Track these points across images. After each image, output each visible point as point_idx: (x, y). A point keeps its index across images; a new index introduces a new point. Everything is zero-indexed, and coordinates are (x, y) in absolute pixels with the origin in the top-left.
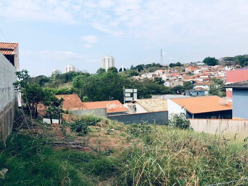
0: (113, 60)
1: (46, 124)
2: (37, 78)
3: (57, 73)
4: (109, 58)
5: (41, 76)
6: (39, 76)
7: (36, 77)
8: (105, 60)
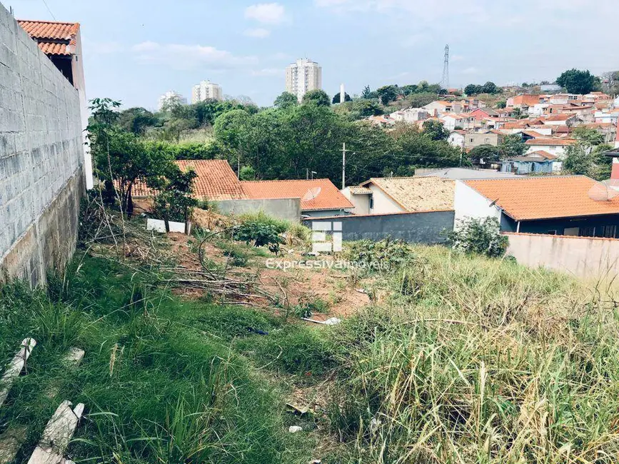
0: (318, 71)
1: (155, 232)
2: (125, 113)
3: (176, 103)
4: (307, 65)
5: (137, 109)
6: (132, 109)
8: (297, 72)
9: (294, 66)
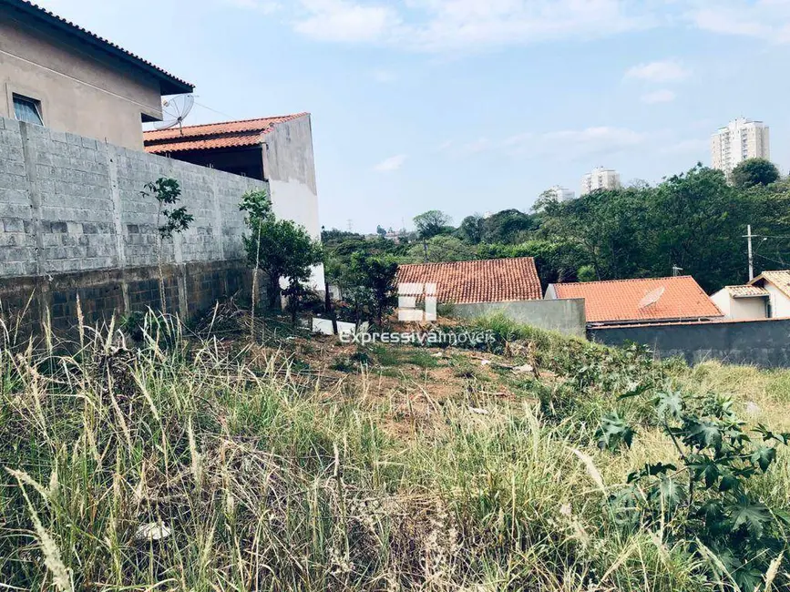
0: (762, 136)
2: (496, 217)
3: (551, 198)
4: (743, 127)
5: (508, 211)
6: (503, 212)
7: (494, 216)
8: (728, 138)
9: (725, 130)
